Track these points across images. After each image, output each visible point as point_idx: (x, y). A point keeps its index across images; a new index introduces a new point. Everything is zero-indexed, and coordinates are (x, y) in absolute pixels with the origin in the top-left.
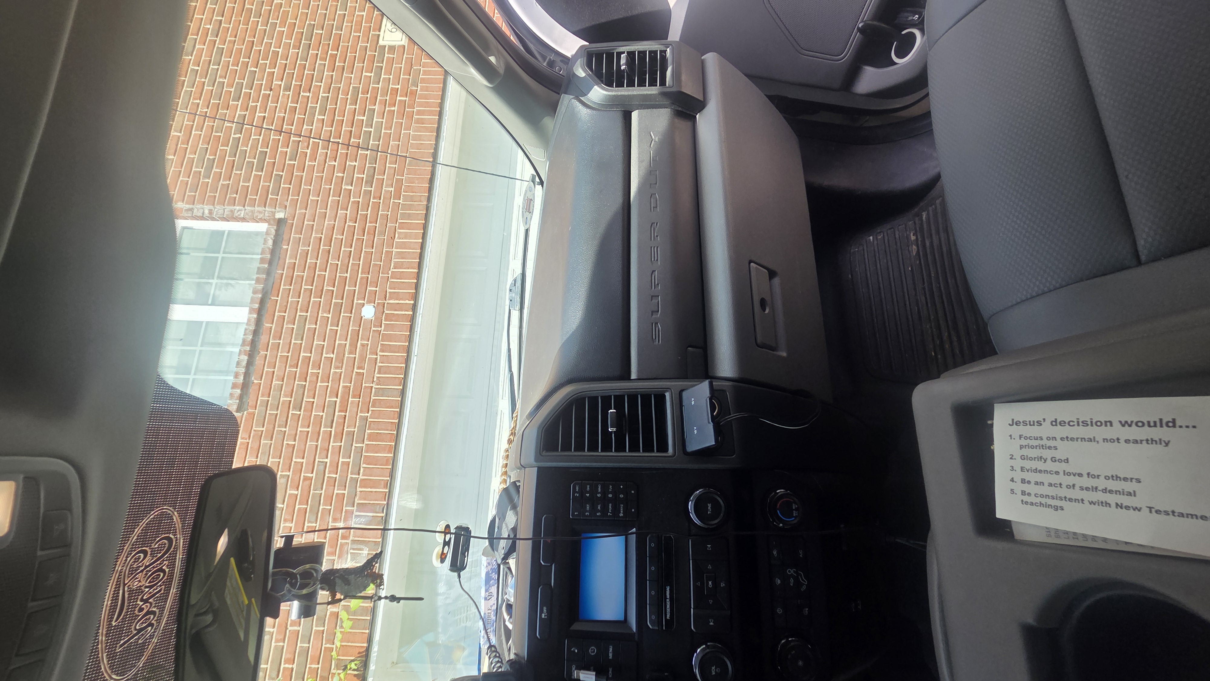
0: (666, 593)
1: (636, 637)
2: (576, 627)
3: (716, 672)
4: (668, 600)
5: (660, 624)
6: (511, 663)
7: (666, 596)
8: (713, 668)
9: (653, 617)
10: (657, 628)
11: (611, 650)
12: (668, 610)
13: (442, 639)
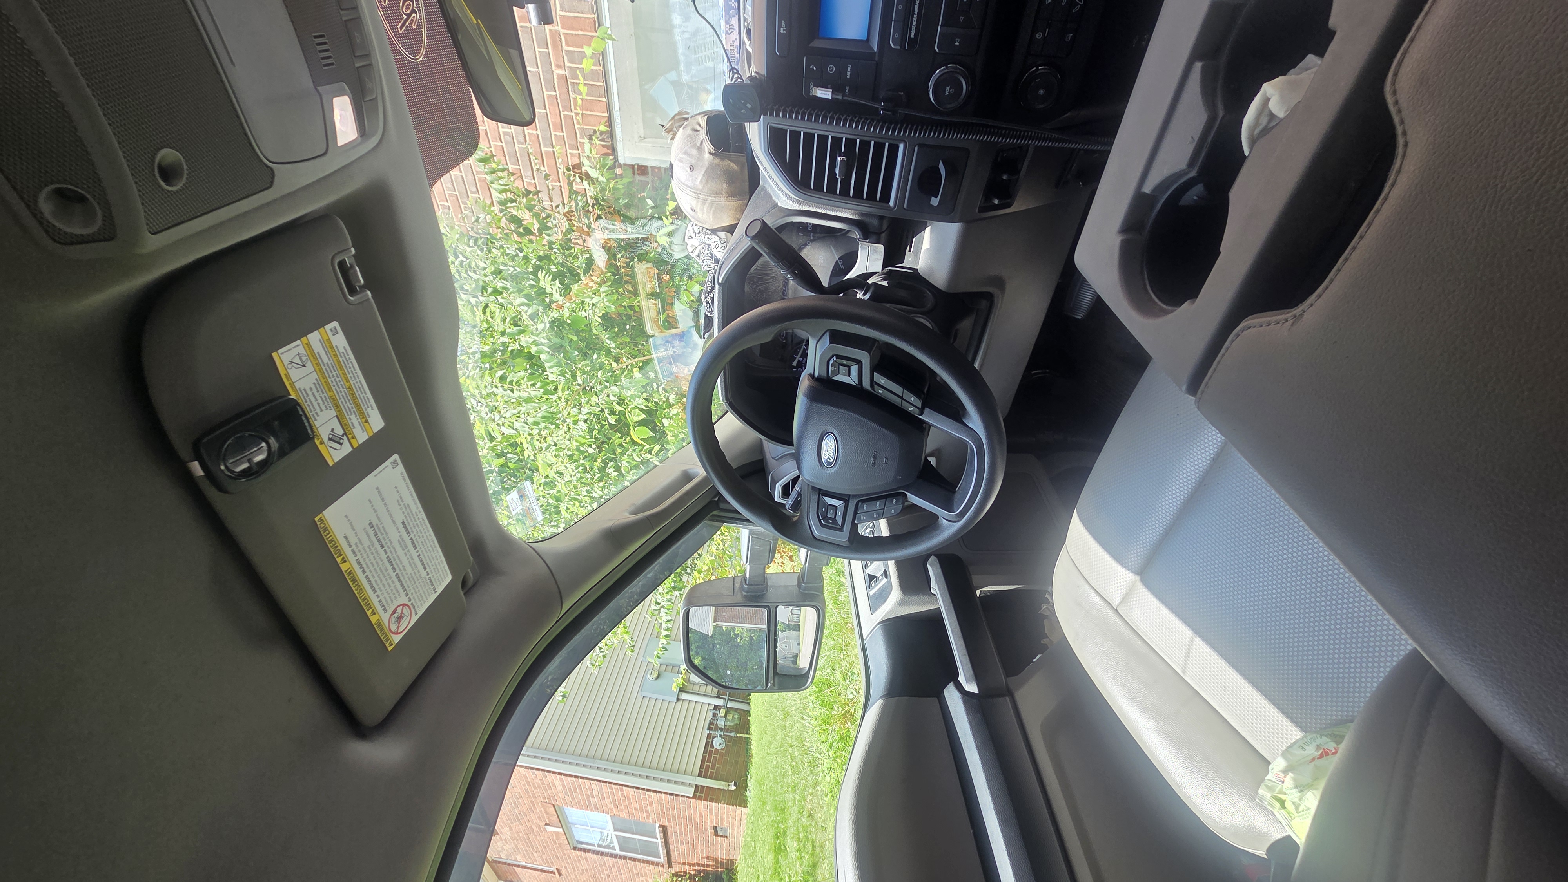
0: (914, 8)
1: (876, 59)
2: (817, 43)
3: (949, 92)
4: (915, 16)
5: (902, 45)
6: (751, 78)
7: (914, 11)
8: (948, 88)
9: (897, 35)
10: (898, 47)
11: (849, 69)
12: (914, 28)
13: (685, 78)
